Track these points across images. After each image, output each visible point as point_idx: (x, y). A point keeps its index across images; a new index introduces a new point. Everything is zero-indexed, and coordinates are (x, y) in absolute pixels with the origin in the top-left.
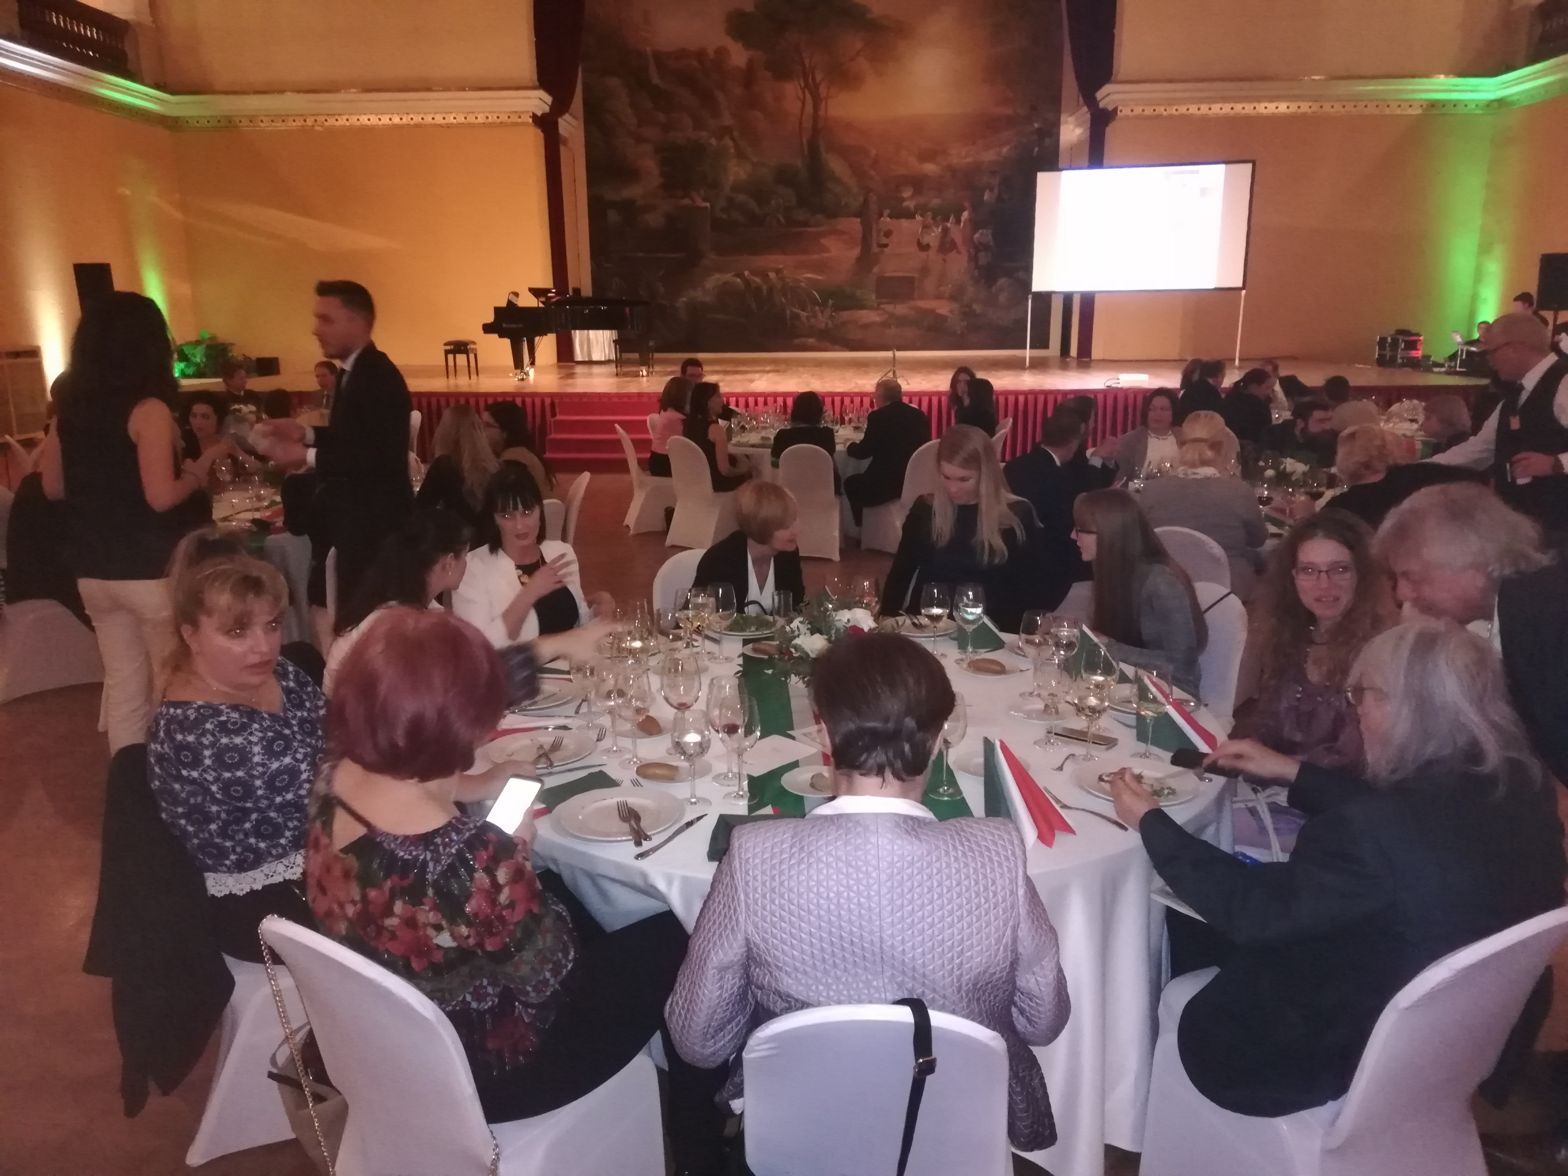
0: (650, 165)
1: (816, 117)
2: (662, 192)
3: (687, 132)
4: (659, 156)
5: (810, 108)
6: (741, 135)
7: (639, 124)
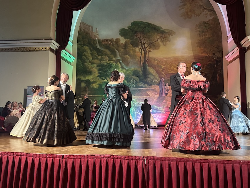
0: (95, 70)
1: (145, 57)
2: (98, 78)
3: (106, 61)
4: (98, 68)
5: (143, 54)
6: (123, 62)
7: (93, 60)
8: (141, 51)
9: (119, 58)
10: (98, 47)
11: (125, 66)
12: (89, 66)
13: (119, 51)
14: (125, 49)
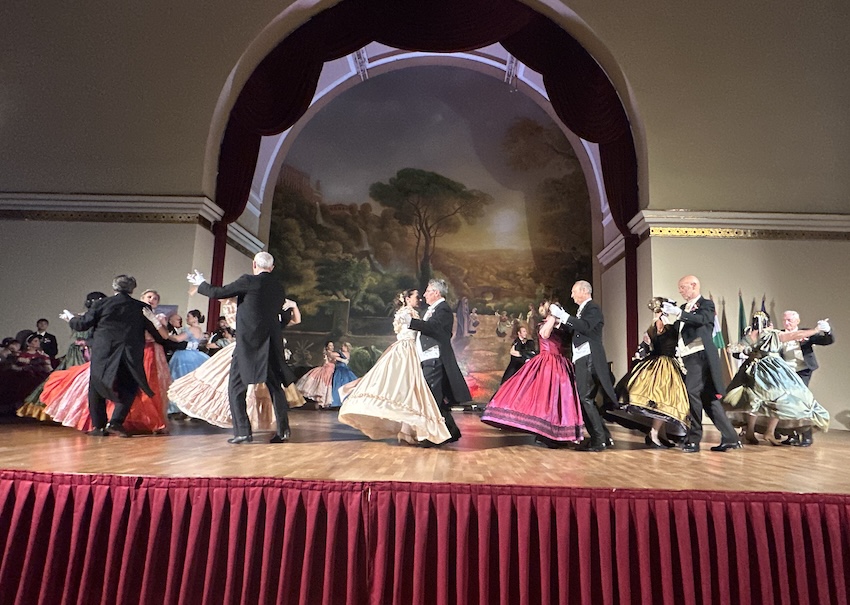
0: (311, 274)
1: (427, 247)
2: (317, 291)
3: (338, 254)
4: (318, 268)
5: (423, 242)
6: (375, 257)
7: (306, 248)
8: (417, 234)
9: (367, 248)
10: (320, 221)
11: (380, 267)
12: (297, 263)
13: (367, 233)
14: (382, 227)
